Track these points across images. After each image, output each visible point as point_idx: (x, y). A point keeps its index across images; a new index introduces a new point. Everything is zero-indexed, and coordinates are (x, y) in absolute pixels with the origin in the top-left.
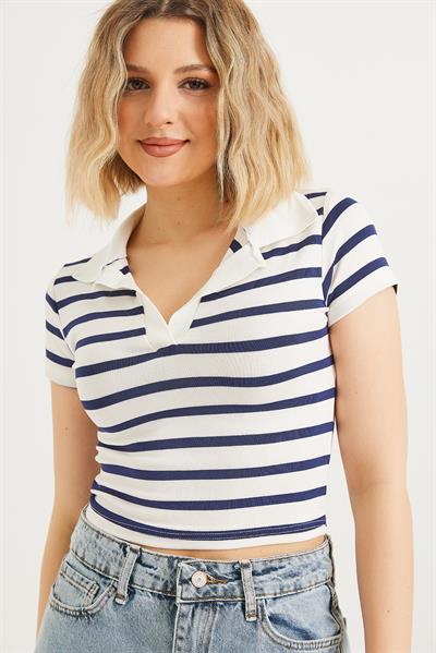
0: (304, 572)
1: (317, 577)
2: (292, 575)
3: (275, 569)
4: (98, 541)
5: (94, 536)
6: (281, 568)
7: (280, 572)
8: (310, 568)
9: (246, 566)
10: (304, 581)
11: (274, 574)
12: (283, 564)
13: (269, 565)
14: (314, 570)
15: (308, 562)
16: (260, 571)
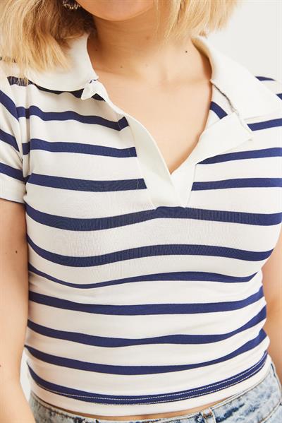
0: (262, 402)
1: (273, 402)
2: (253, 409)
3: (235, 410)
4: (52, 418)
5: (47, 414)
6: (241, 406)
7: (241, 410)
8: (265, 397)
9: (209, 416)
10: (263, 411)
11: (236, 415)
12: (242, 402)
13: (230, 408)
14: (269, 397)
15: (263, 390)
16: (222, 416)
